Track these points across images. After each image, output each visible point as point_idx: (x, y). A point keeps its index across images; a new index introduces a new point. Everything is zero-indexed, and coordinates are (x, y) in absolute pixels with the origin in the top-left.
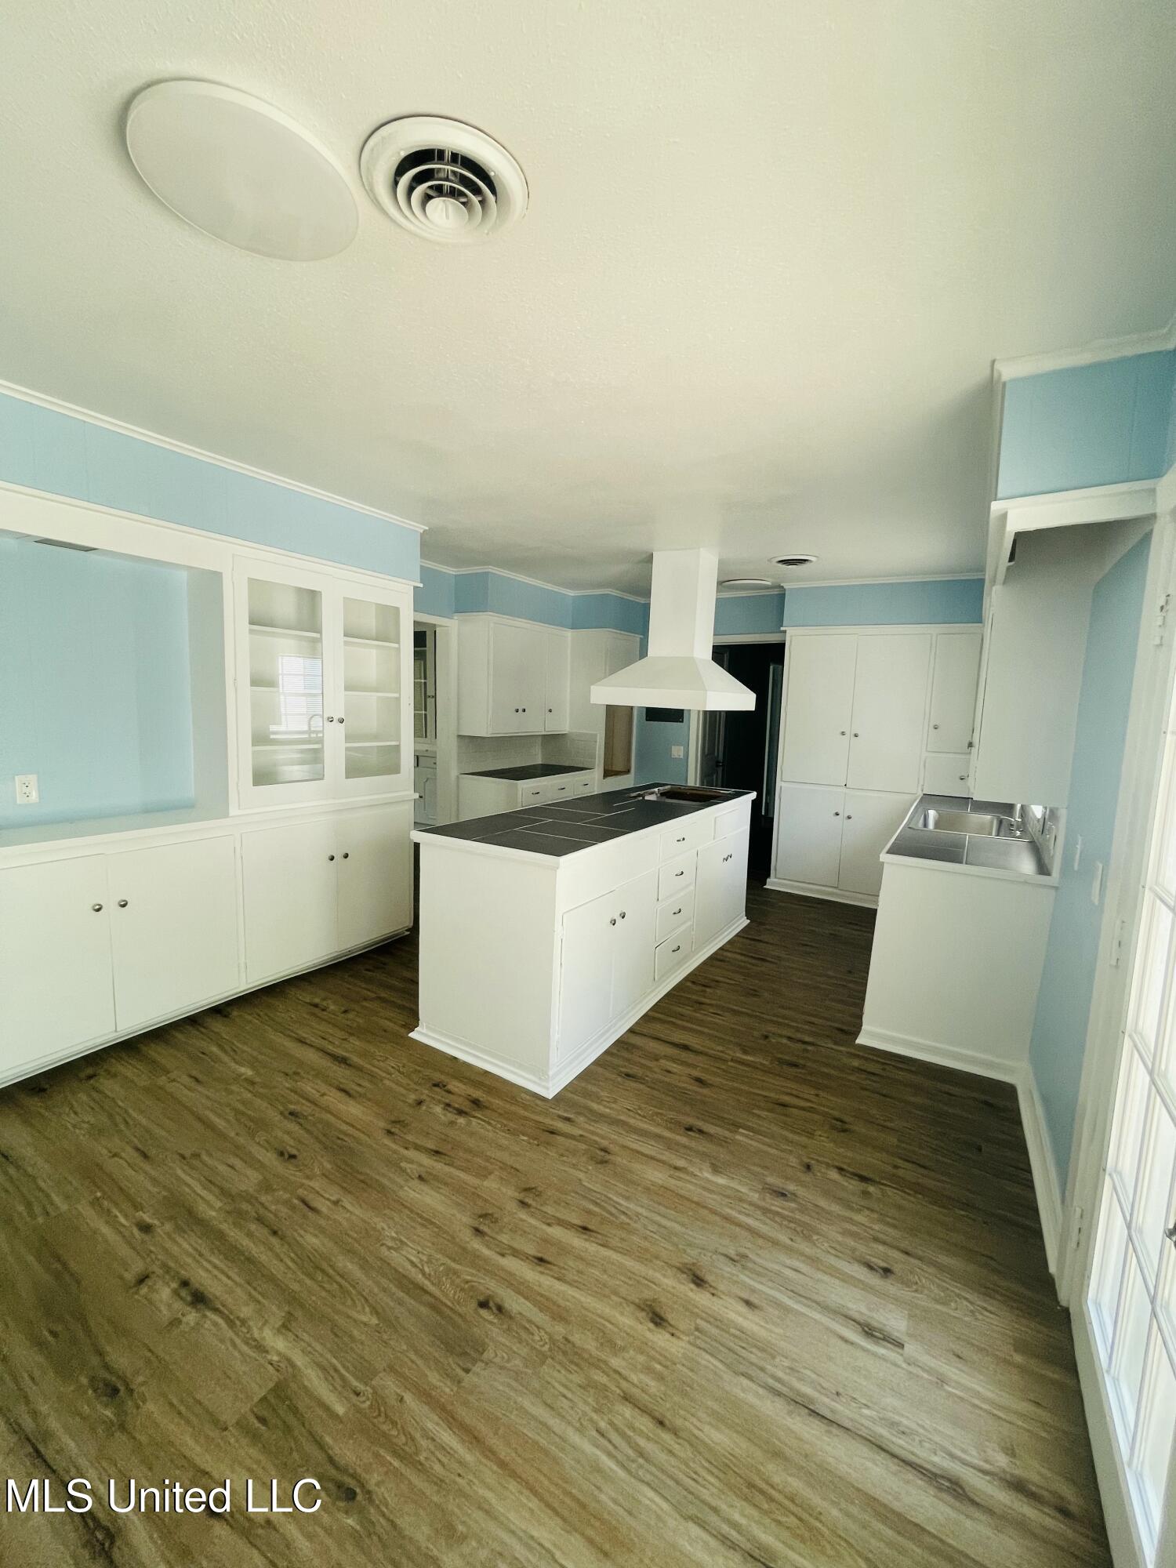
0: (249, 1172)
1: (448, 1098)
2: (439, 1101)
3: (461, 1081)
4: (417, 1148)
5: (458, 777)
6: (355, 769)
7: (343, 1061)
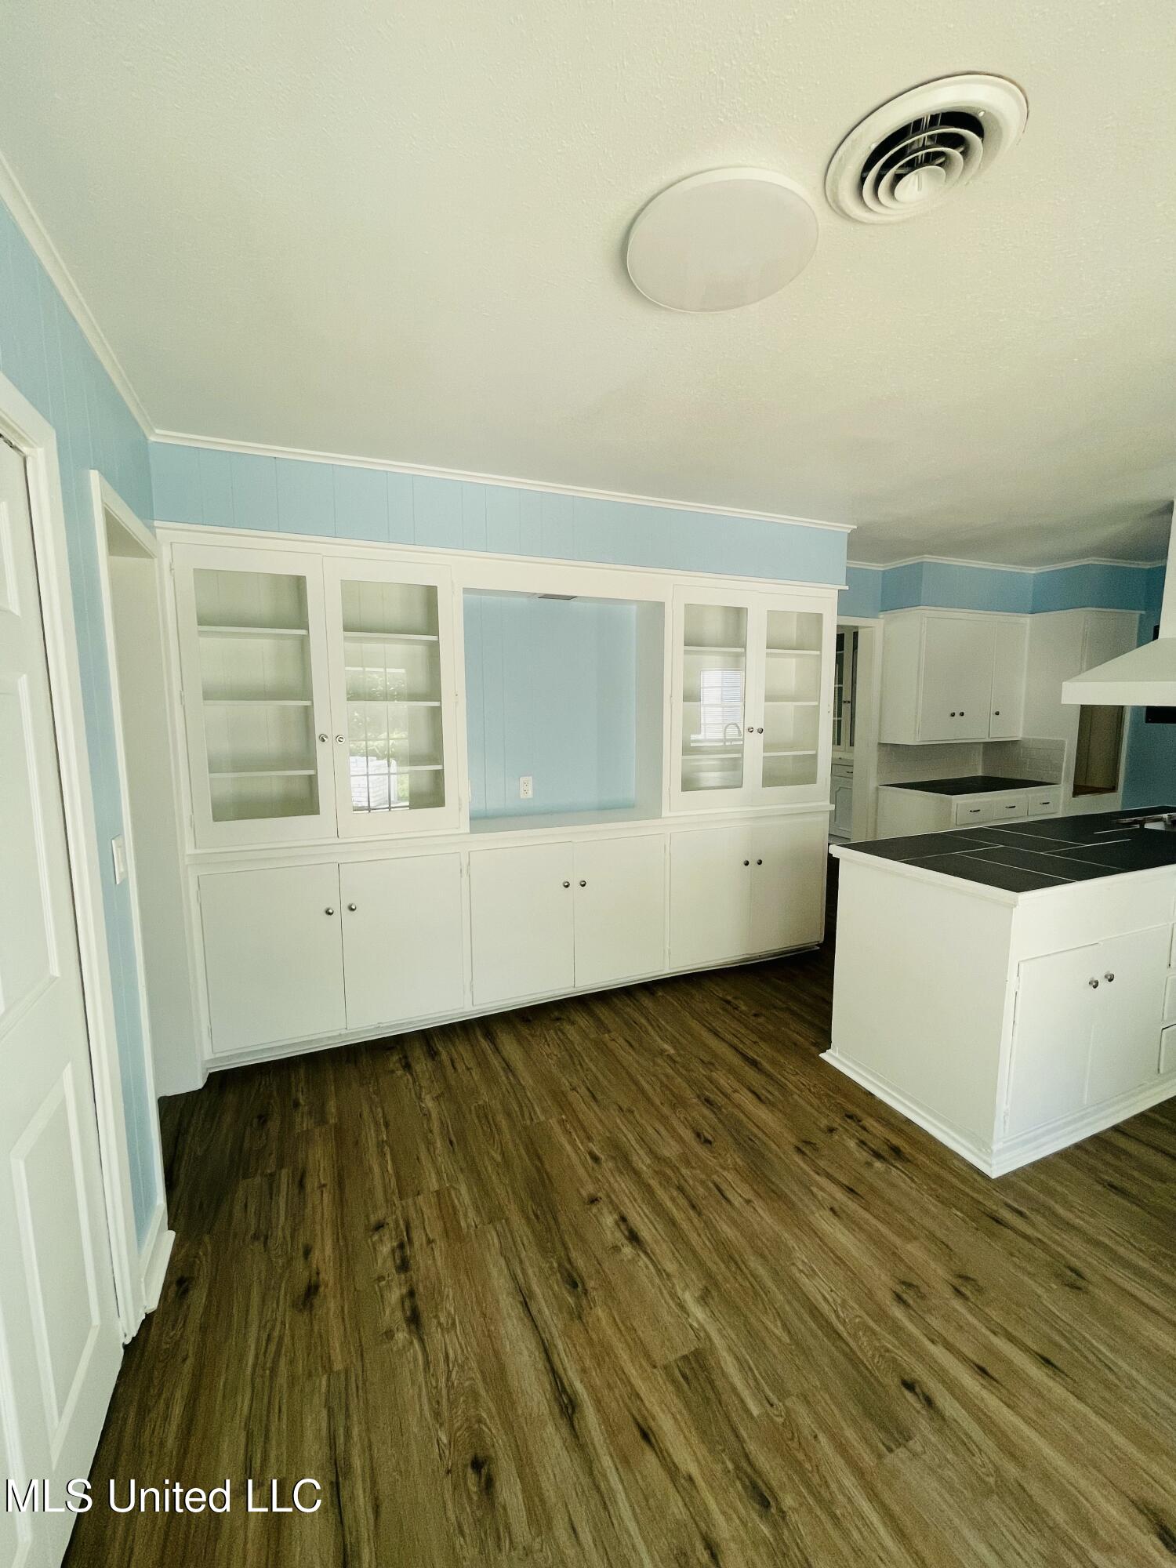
0: (673, 1143)
1: (865, 1136)
2: (854, 1136)
3: (877, 1121)
4: (829, 1176)
5: (877, 789)
6: (771, 778)
7: (754, 1063)
